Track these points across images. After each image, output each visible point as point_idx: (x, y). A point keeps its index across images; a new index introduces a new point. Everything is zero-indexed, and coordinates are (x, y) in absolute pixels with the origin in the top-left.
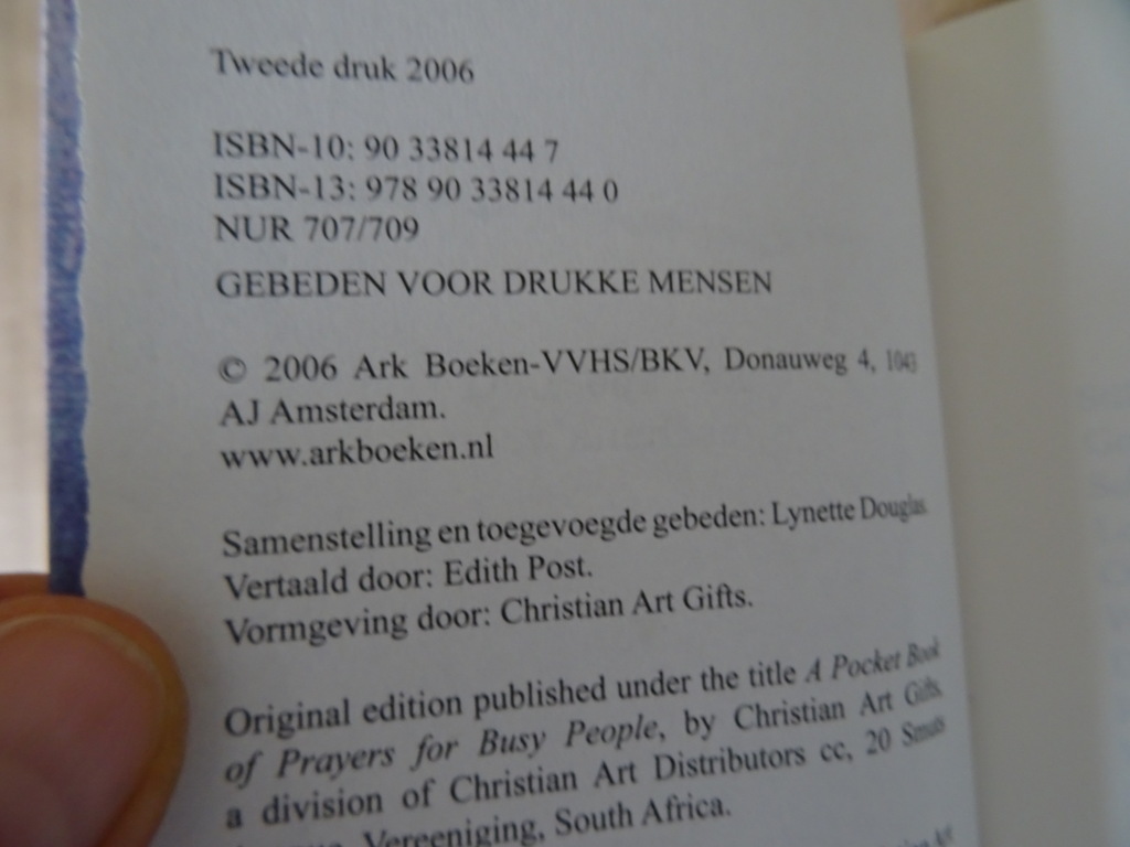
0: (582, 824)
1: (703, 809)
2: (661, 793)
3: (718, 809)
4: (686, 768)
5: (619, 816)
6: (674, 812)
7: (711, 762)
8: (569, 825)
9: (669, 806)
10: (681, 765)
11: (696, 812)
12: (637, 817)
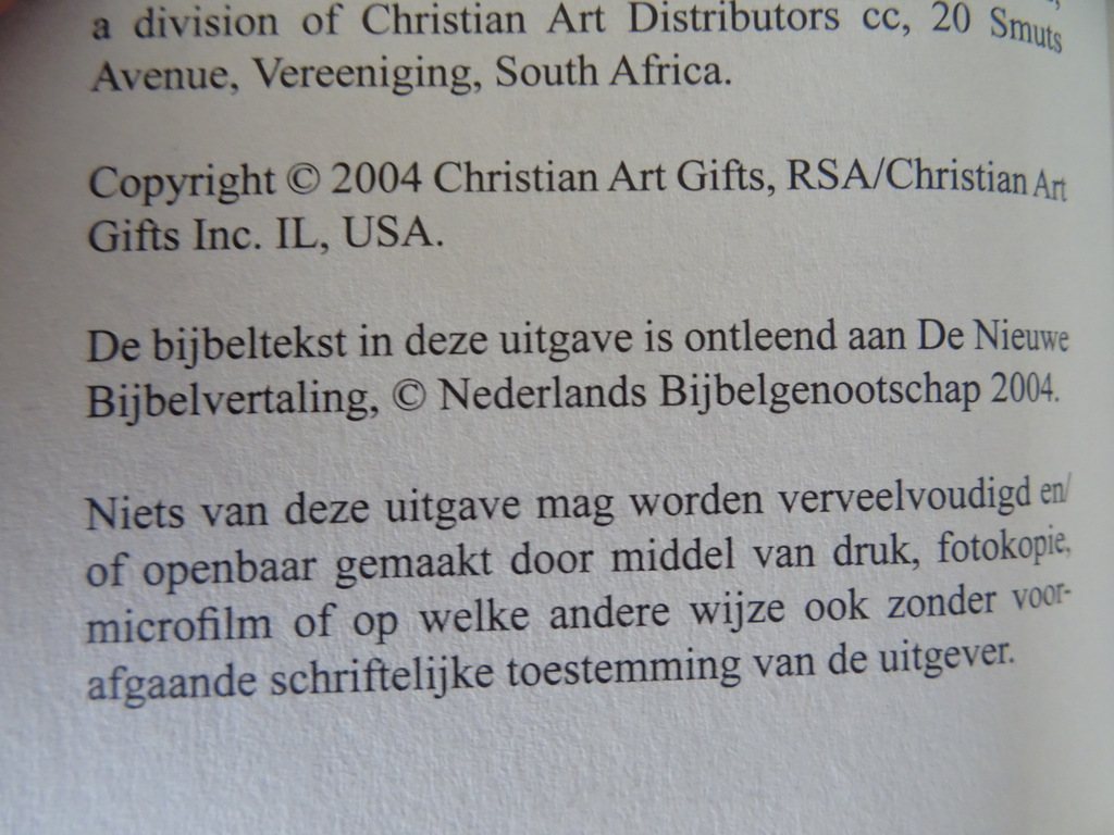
0: (531, 75)
1: (693, 74)
2: (638, 49)
3: (714, 76)
4: (672, 22)
5: (580, 72)
6: (654, 72)
7: (707, 15)
8: (514, 76)
9: (648, 65)
10: (665, 15)
11: (683, 76)
12: (604, 77)
